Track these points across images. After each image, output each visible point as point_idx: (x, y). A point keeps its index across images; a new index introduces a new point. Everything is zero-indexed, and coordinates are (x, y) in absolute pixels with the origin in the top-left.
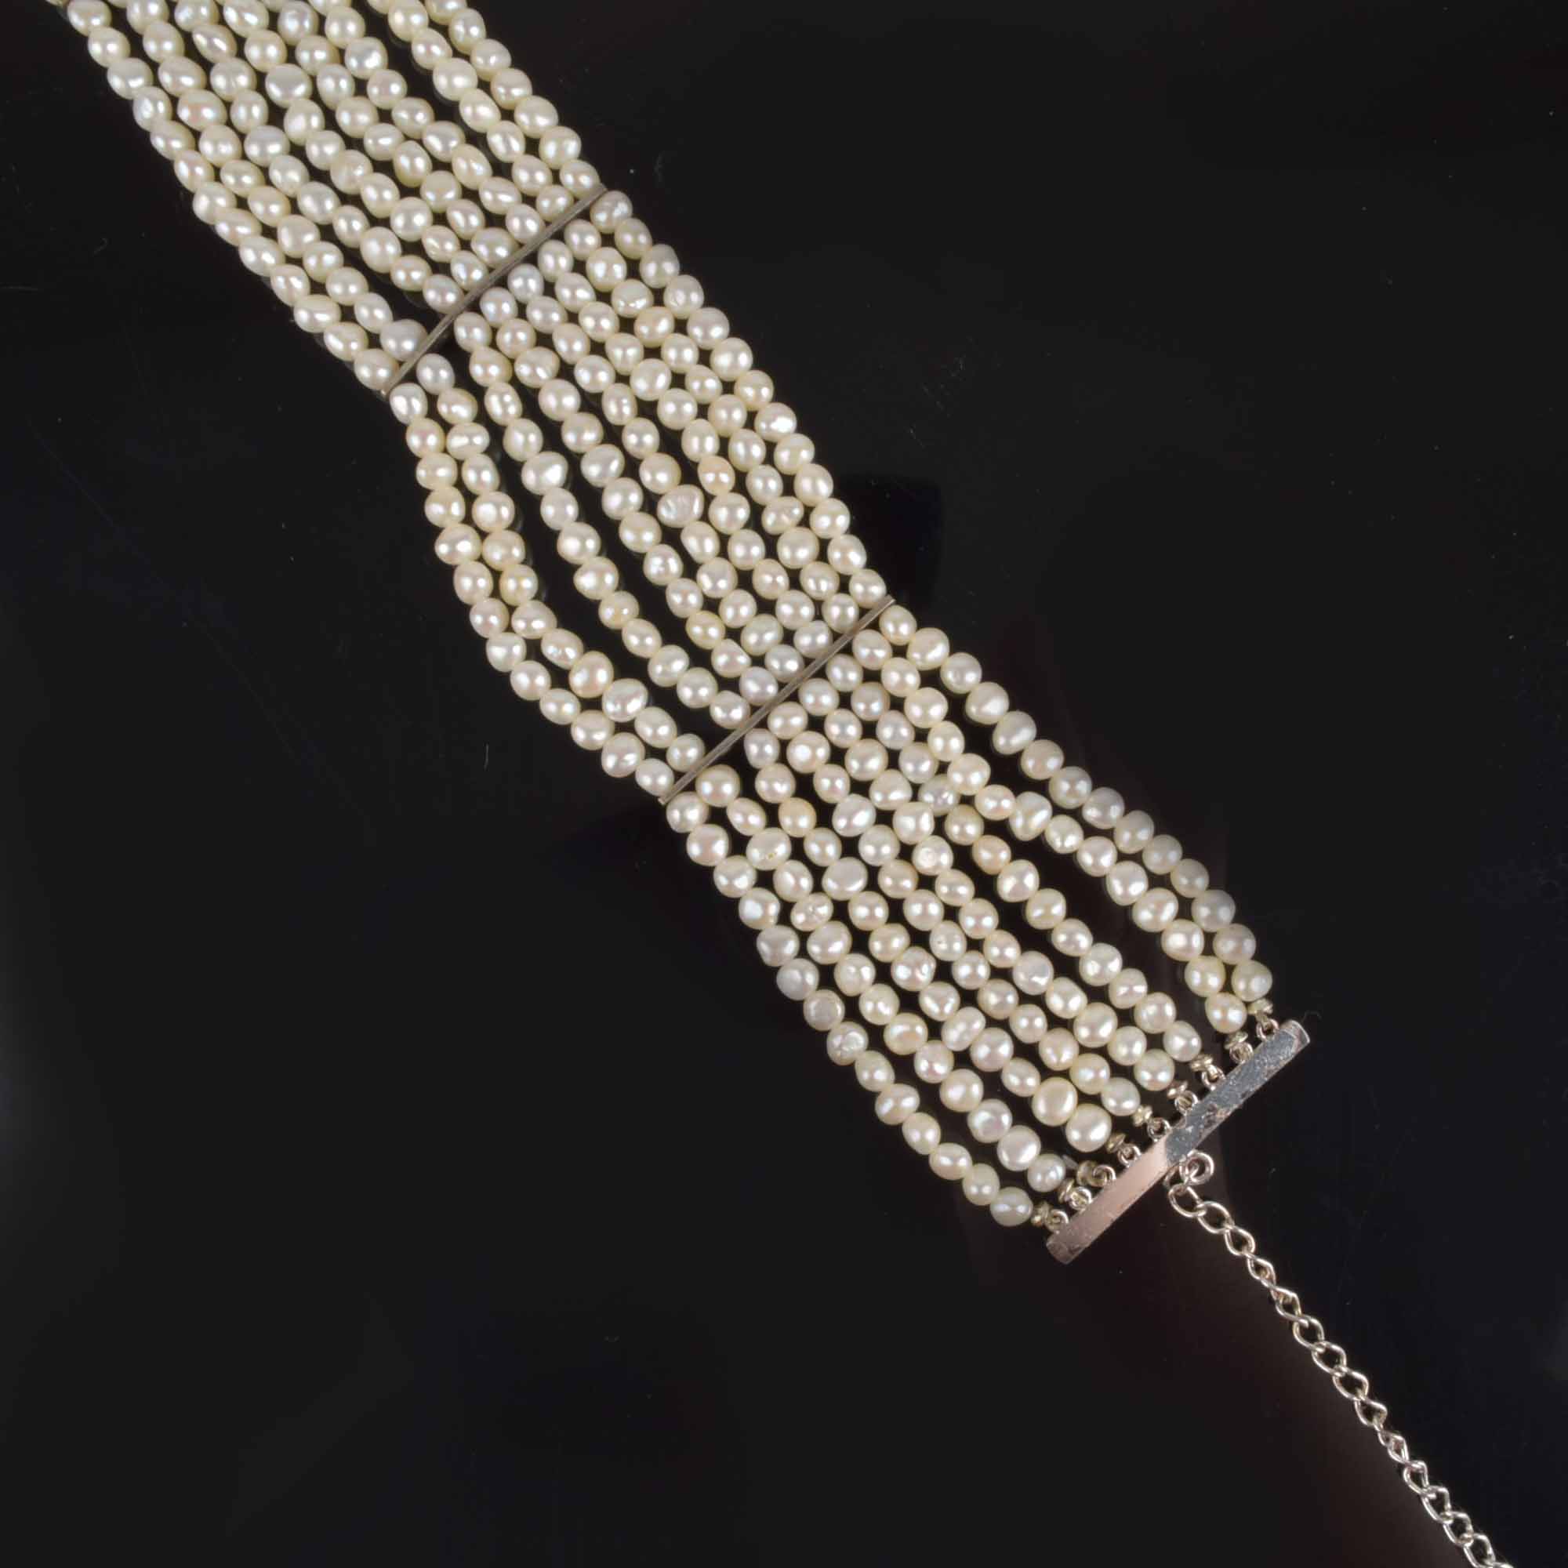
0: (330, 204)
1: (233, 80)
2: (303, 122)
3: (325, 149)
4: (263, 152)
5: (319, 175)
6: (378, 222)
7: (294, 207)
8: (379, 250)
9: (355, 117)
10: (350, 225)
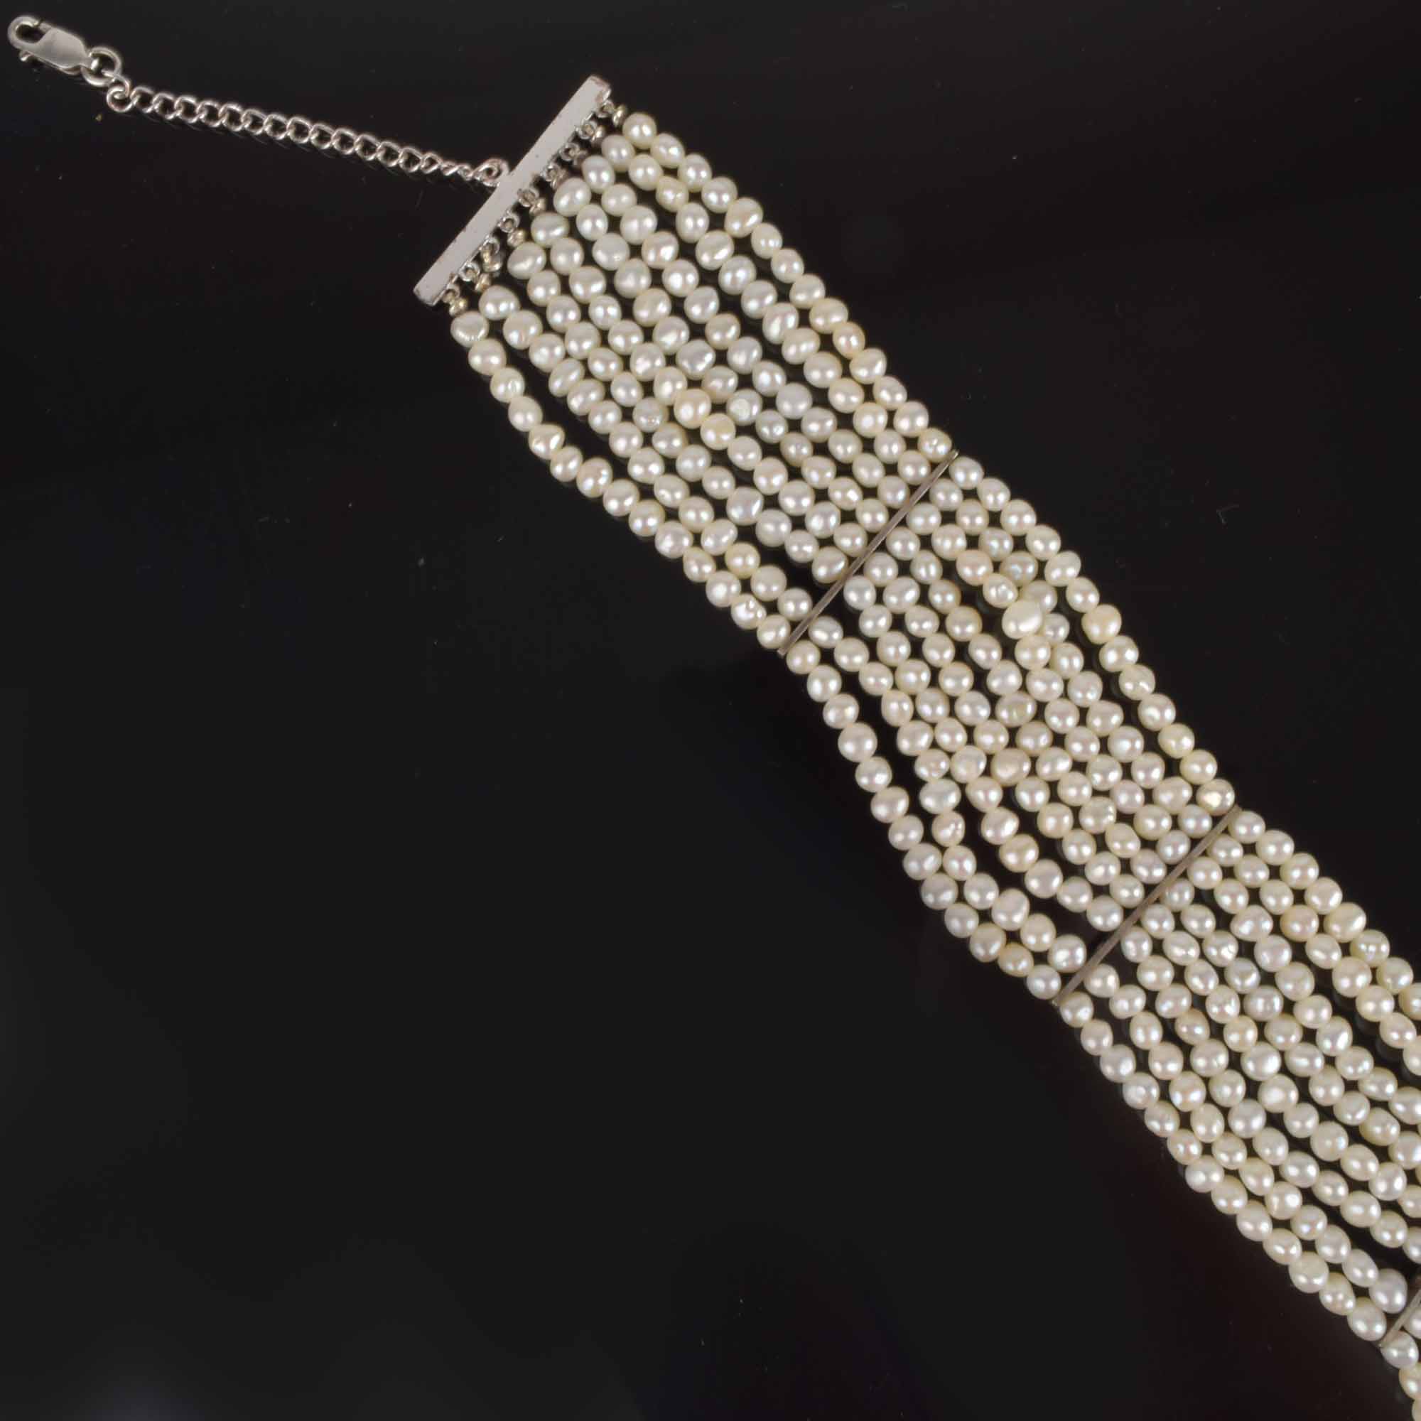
0: (1312, 1170)
1: (1212, 1059)
2: (1279, 1095)
3: (1304, 1122)
4: (1248, 1128)
5: (1300, 1145)
6: (1358, 1186)
7: (1279, 1176)
8: (1360, 1211)
9: (1328, 1091)
10: (1333, 1190)
